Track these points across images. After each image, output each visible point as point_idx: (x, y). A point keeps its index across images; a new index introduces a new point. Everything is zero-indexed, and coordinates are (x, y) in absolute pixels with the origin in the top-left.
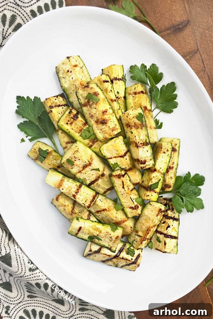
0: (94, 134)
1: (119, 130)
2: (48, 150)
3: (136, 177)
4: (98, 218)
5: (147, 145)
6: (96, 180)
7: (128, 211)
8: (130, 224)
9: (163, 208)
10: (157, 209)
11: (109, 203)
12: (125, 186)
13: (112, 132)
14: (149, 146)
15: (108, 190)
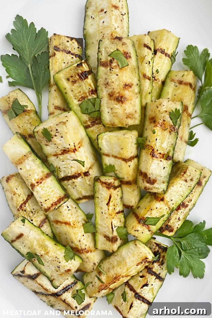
0: (99, 111)
1: (137, 122)
2: (27, 106)
3: (132, 197)
4: (54, 231)
5: (167, 159)
6: (75, 177)
7: (100, 239)
8: (94, 257)
9: (151, 256)
10: (143, 256)
11: (78, 216)
12: (111, 204)
13: (126, 119)
14: (170, 162)
15: (85, 197)
